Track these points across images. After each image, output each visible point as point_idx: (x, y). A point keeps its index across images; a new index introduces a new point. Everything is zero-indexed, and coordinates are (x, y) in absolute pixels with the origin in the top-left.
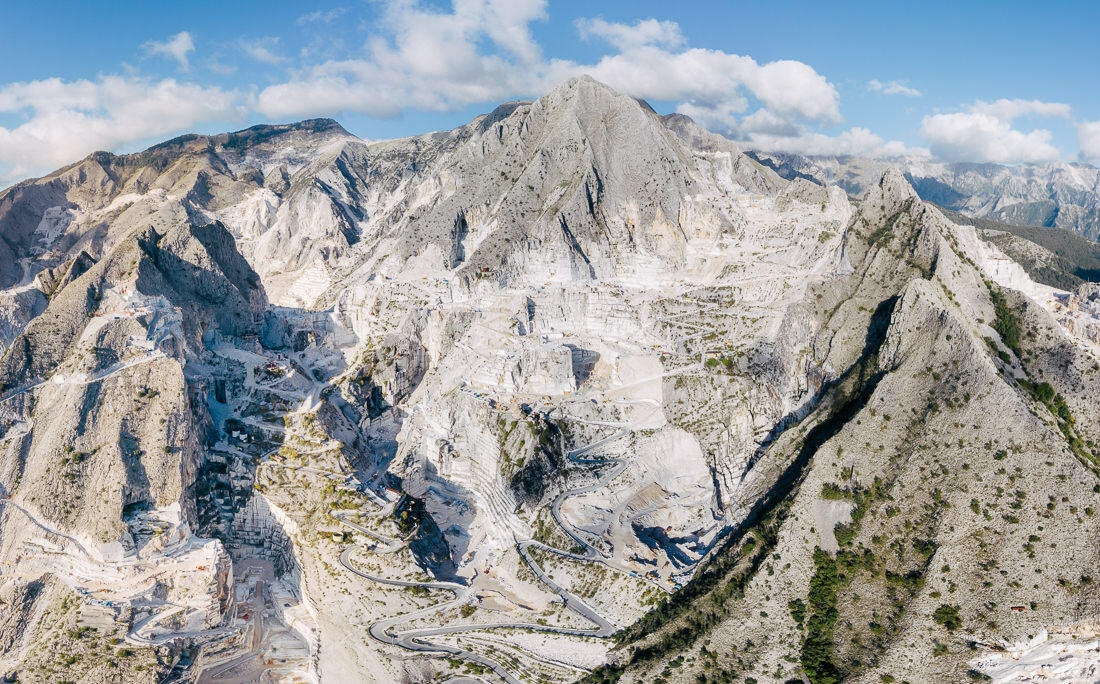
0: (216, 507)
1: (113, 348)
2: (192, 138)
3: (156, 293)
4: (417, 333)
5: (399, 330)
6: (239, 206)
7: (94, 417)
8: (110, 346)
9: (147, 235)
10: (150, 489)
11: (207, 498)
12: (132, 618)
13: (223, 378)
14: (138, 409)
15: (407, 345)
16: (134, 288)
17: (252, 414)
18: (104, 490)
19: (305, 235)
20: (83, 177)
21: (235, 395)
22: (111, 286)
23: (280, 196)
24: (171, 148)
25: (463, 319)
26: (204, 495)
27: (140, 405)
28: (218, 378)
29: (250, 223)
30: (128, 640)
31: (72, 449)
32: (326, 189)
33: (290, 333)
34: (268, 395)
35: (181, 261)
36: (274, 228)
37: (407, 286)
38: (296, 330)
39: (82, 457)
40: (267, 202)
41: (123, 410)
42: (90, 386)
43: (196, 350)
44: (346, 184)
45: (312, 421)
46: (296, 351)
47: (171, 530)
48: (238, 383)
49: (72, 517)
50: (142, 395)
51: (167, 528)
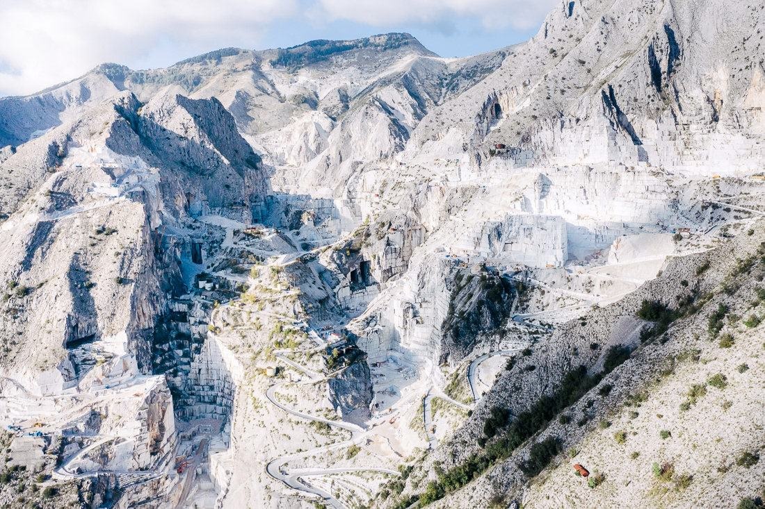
0: (174, 359)
1: (72, 193)
2: (233, 52)
3: (131, 153)
4: (415, 209)
5: (398, 207)
6: (284, 129)
7: (43, 254)
8: (68, 191)
9: (126, 101)
10: (98, 320)
11: (166, 347)
12: (61, 450)
13: (201, 240)
14: (93, 245)
15: (403, 221)
16: (104, 144)
17: (223, 269)
18: (48, 322)
19: (359, 159)
20: (85, 94)
21: (210, 254)
22: (78, 145)
23: (334, 119)
24: (206, 64)
25: (464, 194)
26: (161, 344)
27: (95, 241)
28: (196, 241)
29: (297, 147)
30: (55, 476)
31: (15, 285)
32: (386, 108)
33: (287, 212)
34: (242, 252)
35: (164, 130)
36: (324, 153)
37: (417, 168)
38: (293, 210)
39: (27, 291)
40: (318, 126)
41: (75, 246)
42: (41, 225)
43: (175, 213)
44: (412, 106)
45: (278, 272)
46: (290, 230)
47: (114, 360)
48: (215, 245)
49: (11, 355)
50: (99, 232)
51: (111, 357)
